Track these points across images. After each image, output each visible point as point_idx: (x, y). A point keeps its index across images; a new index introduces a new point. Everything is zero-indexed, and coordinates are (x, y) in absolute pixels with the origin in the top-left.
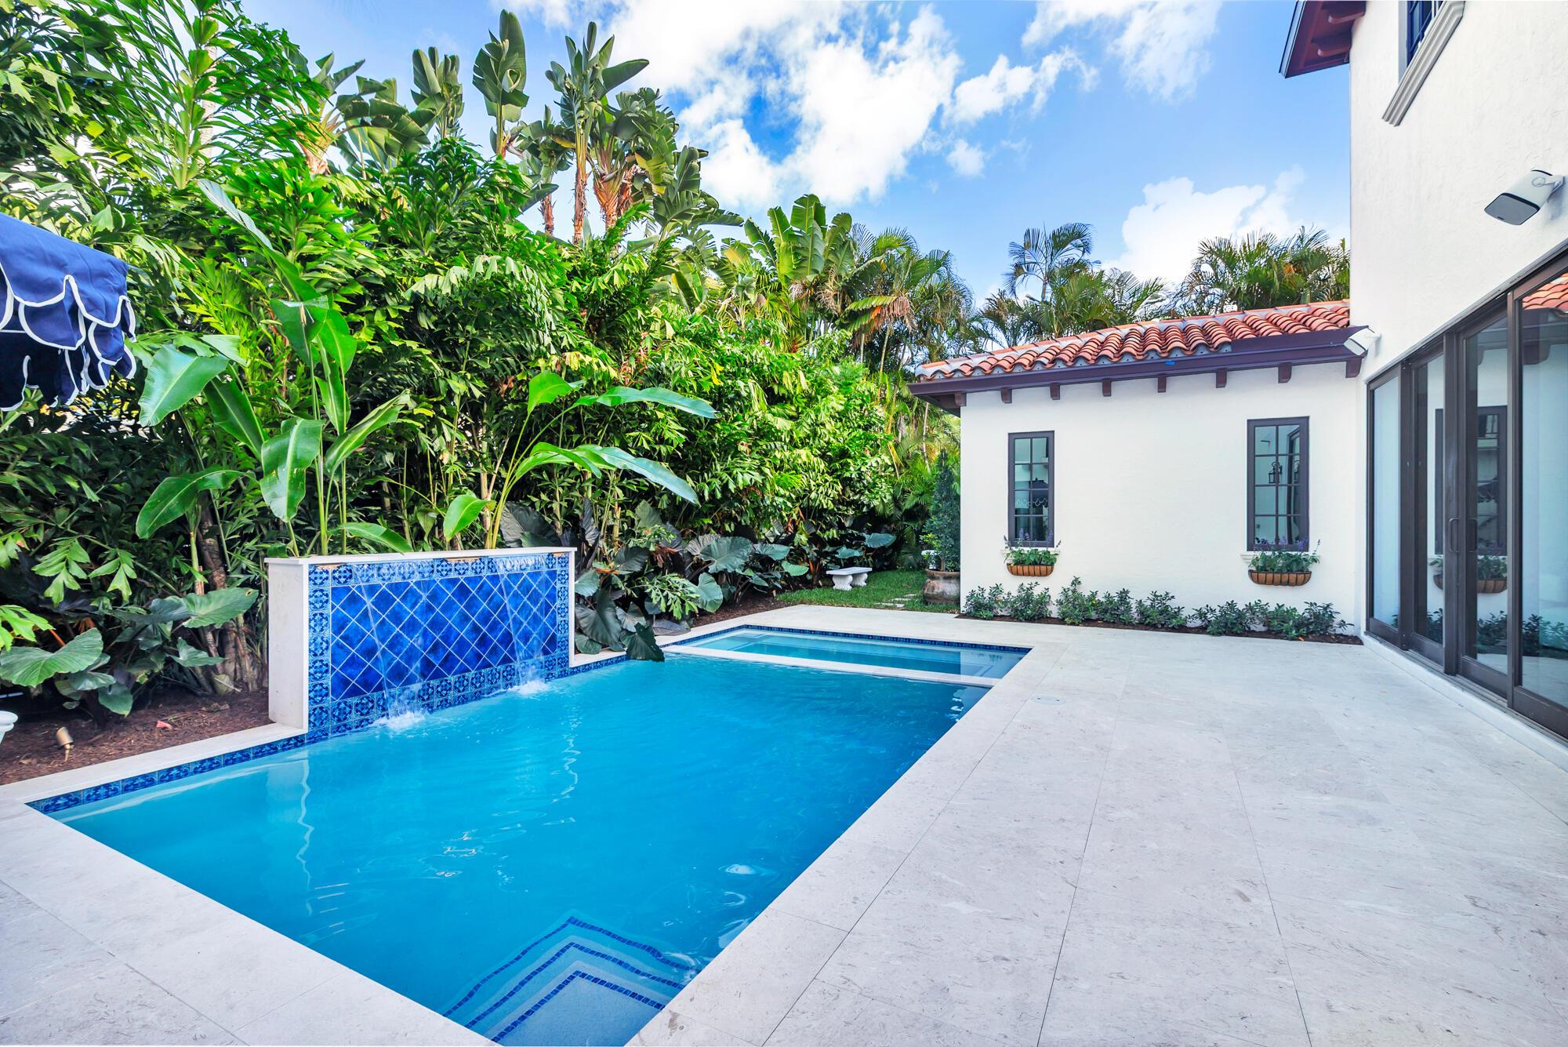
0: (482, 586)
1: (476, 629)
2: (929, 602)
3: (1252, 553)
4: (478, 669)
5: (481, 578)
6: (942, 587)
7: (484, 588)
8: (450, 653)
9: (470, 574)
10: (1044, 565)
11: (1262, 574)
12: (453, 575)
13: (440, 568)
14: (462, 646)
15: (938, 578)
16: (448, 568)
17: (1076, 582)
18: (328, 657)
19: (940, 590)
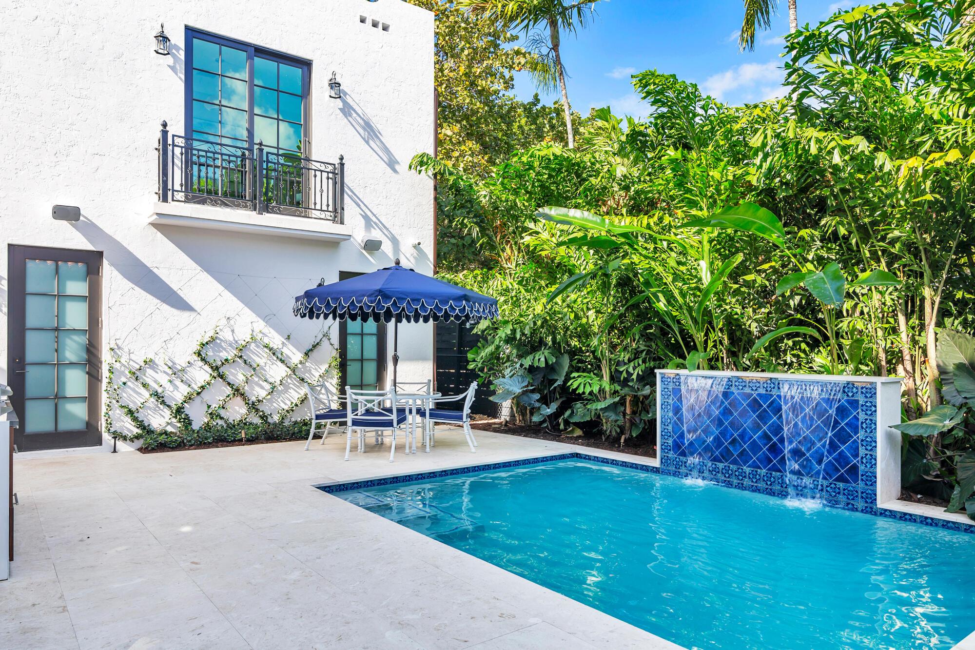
0: (772, 402)
1: (766, 437)
4: (769, 470)
5: (772, 396)
7: (774, 405)
8: (744, 450)
9: (762, 391)
12: (747, 390)
13: (737, 384)
14: (755, 447)
16: (744, 384)
18: (670, 428)
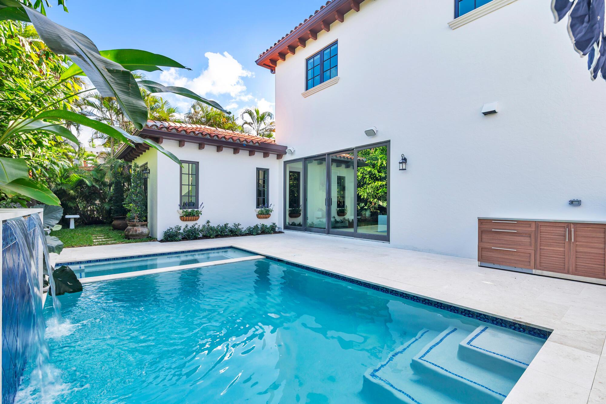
2: (130, 238)
3: (259, 209)
6: (141, 230)
10: (194, 216)
11: (259, 216)
15: (138, 226)
17: (208, 222)
19: (140, 232)
